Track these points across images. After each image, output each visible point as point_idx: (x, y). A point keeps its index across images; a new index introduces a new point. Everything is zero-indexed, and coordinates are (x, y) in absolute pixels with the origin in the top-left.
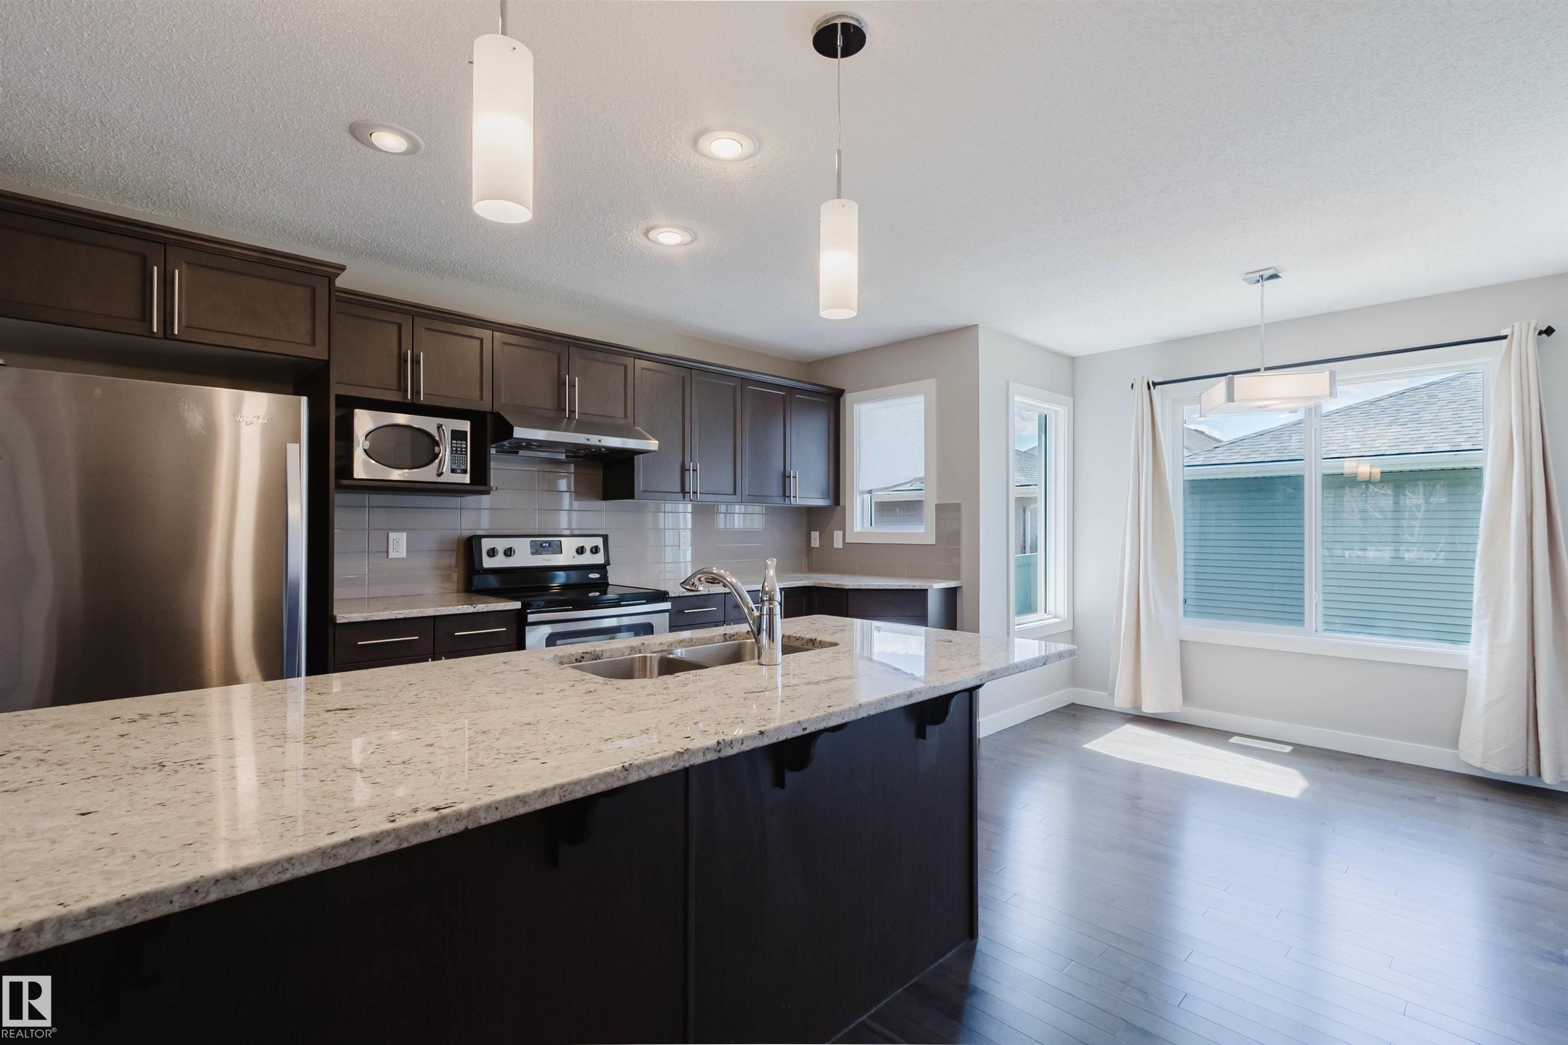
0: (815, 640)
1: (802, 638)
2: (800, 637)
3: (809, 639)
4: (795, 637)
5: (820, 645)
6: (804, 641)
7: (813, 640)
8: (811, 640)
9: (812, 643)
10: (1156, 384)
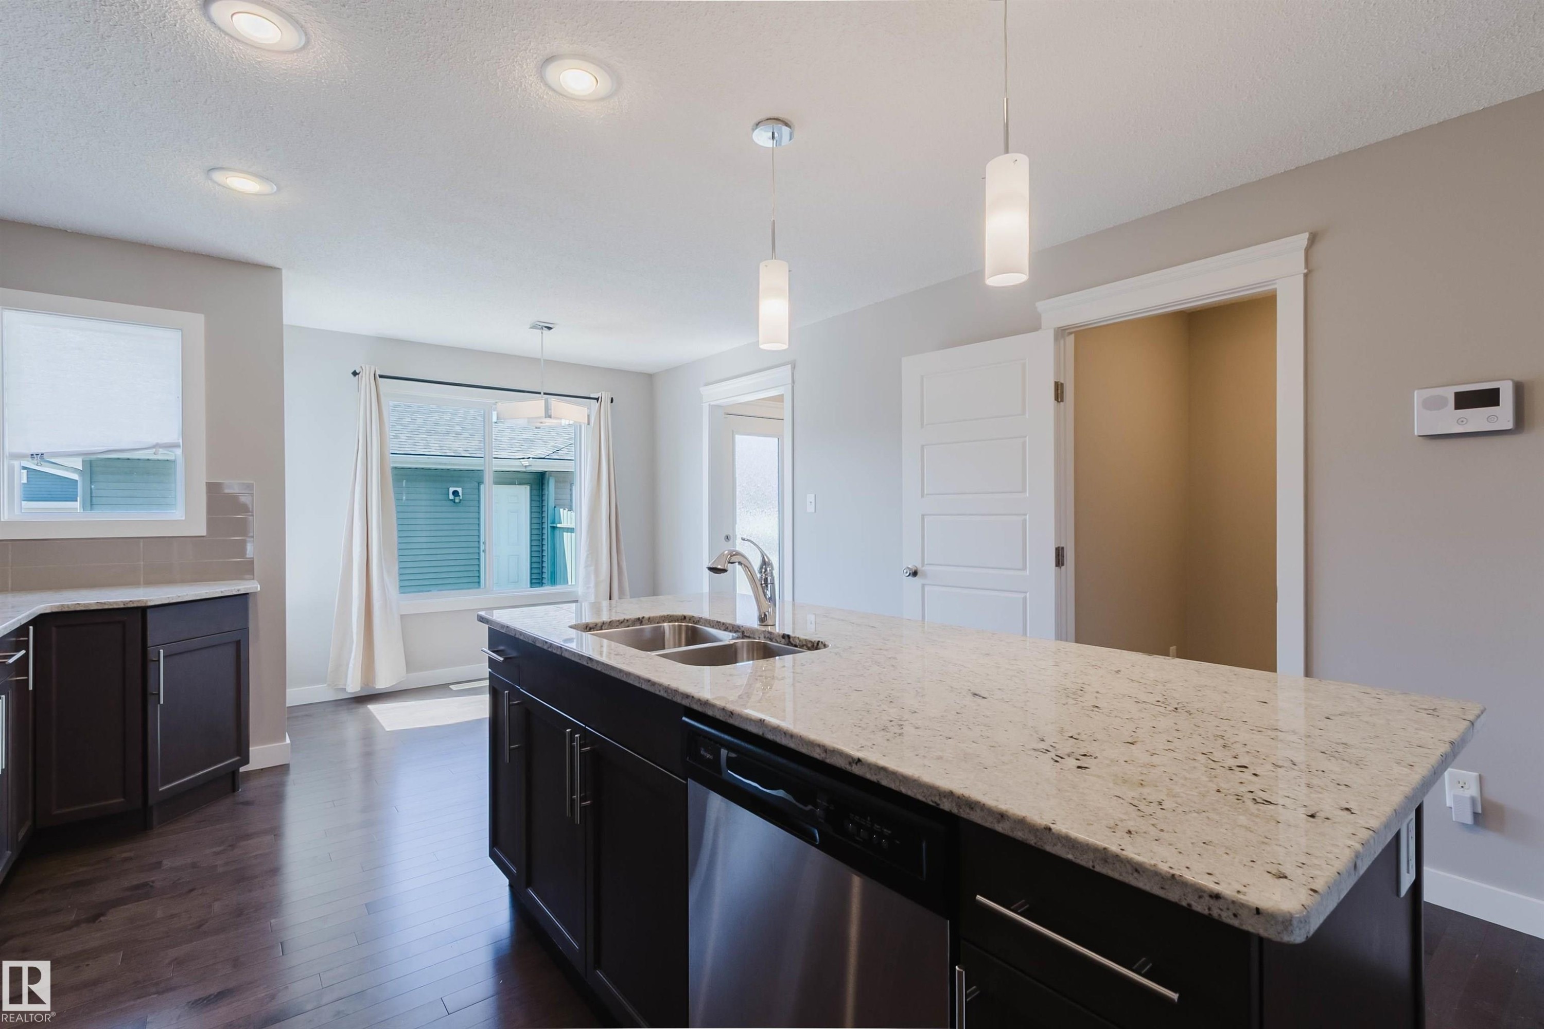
0: (643, 618)
1: (627, 620)
2: (624, 619)
3: (636, 619)
4: (619, 621)
5: (649, 621)
6: (630, 623)
7: (641, 619)
8: (639, 619)
9: (640, 622)
10: (381, 376)
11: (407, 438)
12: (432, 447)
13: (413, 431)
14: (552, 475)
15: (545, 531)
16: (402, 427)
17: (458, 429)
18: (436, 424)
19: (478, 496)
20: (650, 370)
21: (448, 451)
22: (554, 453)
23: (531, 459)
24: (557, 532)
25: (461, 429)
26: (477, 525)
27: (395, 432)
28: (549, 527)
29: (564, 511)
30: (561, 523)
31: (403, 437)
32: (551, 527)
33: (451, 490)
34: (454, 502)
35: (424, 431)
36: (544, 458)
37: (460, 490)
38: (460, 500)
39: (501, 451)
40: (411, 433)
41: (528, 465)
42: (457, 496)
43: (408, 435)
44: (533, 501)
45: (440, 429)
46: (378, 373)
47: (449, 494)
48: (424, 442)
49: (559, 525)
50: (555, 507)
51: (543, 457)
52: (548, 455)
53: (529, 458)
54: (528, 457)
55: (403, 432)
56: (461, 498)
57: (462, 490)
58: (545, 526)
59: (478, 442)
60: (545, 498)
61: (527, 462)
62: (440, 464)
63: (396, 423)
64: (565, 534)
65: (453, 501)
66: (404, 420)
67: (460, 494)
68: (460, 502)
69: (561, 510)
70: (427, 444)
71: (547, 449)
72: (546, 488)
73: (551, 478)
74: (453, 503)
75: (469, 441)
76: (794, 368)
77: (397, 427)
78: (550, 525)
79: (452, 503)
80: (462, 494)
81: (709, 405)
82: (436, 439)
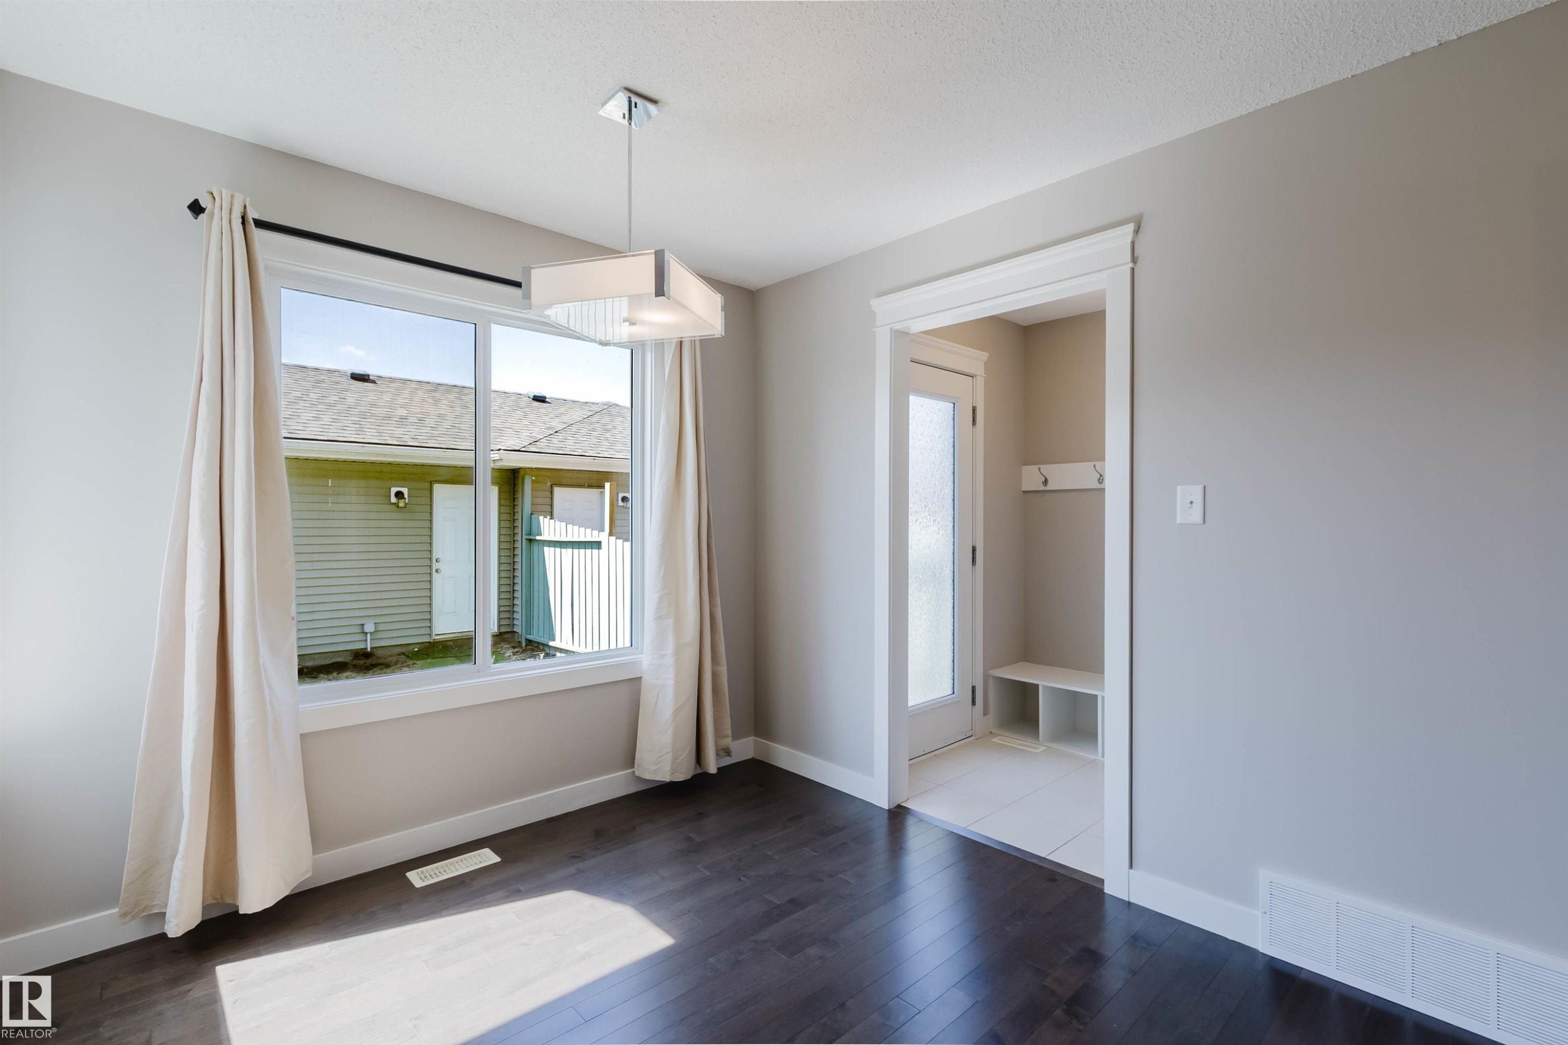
10: (260, 224)
11: (332, 420)
12: (366, 433)
13: (340, 411)
14: (528, 472)
15: (518, 545)
16: (326, 407)
17: (402, 412)
18: (374, 405)
19: (429, 498)
20: (755, 280)
21: (390, 438)
22: (530, 444)
23: (502, 451)
24: (535, 547)
25: (407, 412)
26: (429, 537)
27: (317, 412)
28: (524, 540)
29: (545, 519)
30: (541, 535)
31: (326, 419)
32: (526, 539)
33: (394, 490)
34: (398, 507)
35: (356, 413)
36: (519, 451)
37: (405, 491)
38: (406, 504)
39: (461, 440)
40: (338, 414)
41: (498, 458)
42: (401, 499)
43: (333, 417)
44: (502, 506)
45: (377, 411)
46: (252, 214)
47: (390, 496)
48: (357, 426)
49: (538, 538)
50: (532, 514)
51: (518, 449)
52: (524, 447)
53: (500, 450)
54: (498, 448)
55: (326, 413)
56: (407, 502)
57: (408, 491)
58: (518, 538)
59: (430, 429)
60: (519, 502)
61: (497, 455)
62: (378, 455)
63: (318, 402)
64: (546, 549)
65: (396, 505)
66: (329, 398)
67: (406, 496)
68: (405, 507)
69: (541, 518)
70: (361, 429)
71: (520, 439)
72: (520, 490)
73: (526, 476)
74: (396, 507)
75: (418, 427)
76: (1137, 231)
77: (319, 406)
78: (525, 537)
79: (394, 507)
80: (409, 496)
81: (891, 329)
82: (372, 424)
